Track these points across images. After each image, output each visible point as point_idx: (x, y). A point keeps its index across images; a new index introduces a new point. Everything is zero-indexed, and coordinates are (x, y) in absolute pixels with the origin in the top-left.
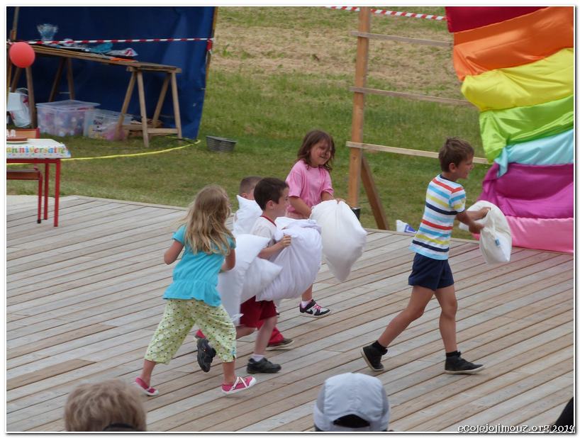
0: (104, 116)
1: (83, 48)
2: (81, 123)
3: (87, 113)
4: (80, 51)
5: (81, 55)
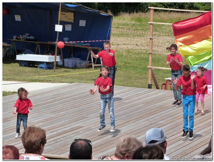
0: (82, 62)
1: (76, 44)
2: (76, 64)
3: (77, 61)
4: (75, 44)
5: (75, 46)
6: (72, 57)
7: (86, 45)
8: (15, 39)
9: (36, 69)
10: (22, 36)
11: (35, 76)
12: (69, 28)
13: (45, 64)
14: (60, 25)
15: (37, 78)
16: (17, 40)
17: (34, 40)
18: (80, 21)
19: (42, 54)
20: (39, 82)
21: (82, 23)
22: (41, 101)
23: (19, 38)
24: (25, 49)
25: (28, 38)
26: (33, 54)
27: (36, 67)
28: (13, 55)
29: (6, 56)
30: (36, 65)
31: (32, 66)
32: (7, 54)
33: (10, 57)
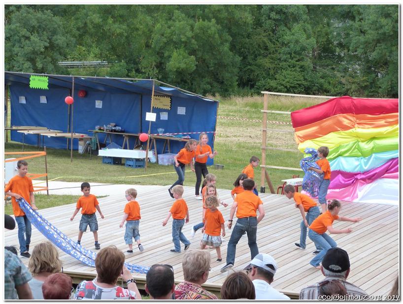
4: (172, 137)
5: (172, 139)
6: (168, 152)
7: (186, 137)
8: (97, 130)
9: (123, 167)
10: (106, 126)
11: (121, 176)
12: (164, 116)
13: (134, 160)
14: (152, 112)
15: (123, 179)
16: (99, 131)
17: (121, 131)
18: (178, 107)
19: (131, 148)
20: (126, 184)
21: (181, 111)
23: (102, 128)
24: (111, 142)
25: (113, 128)
26: (120, 148)
27: (124, 165)
28: (94, 150)
29: (86, 151)
30: (123, 162)
31: (118, 164)
32: (87, 148)
33: (91, 152)
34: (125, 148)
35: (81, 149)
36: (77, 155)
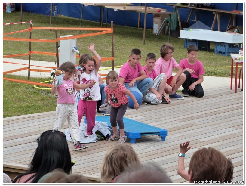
9: (211, 54)
11: (209, 66)
13: (227, 46)
15: (213, 70)
16: (182, 6)
19: (223, 30)
20: (216, 76)
22: (218, 106)
24: (196, 21)
26: (208, 29)
27: (212, 51)
28: (174, 31)
29: (163, 31)
30: (211, 47)
31: (205, 50)
32: (165, 27)
33: (169, 33)
34: (215, 29)
35: (156, 28)
36: (151, 37)
